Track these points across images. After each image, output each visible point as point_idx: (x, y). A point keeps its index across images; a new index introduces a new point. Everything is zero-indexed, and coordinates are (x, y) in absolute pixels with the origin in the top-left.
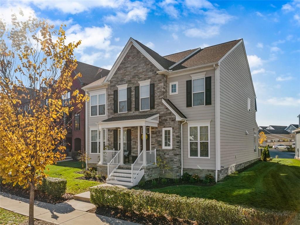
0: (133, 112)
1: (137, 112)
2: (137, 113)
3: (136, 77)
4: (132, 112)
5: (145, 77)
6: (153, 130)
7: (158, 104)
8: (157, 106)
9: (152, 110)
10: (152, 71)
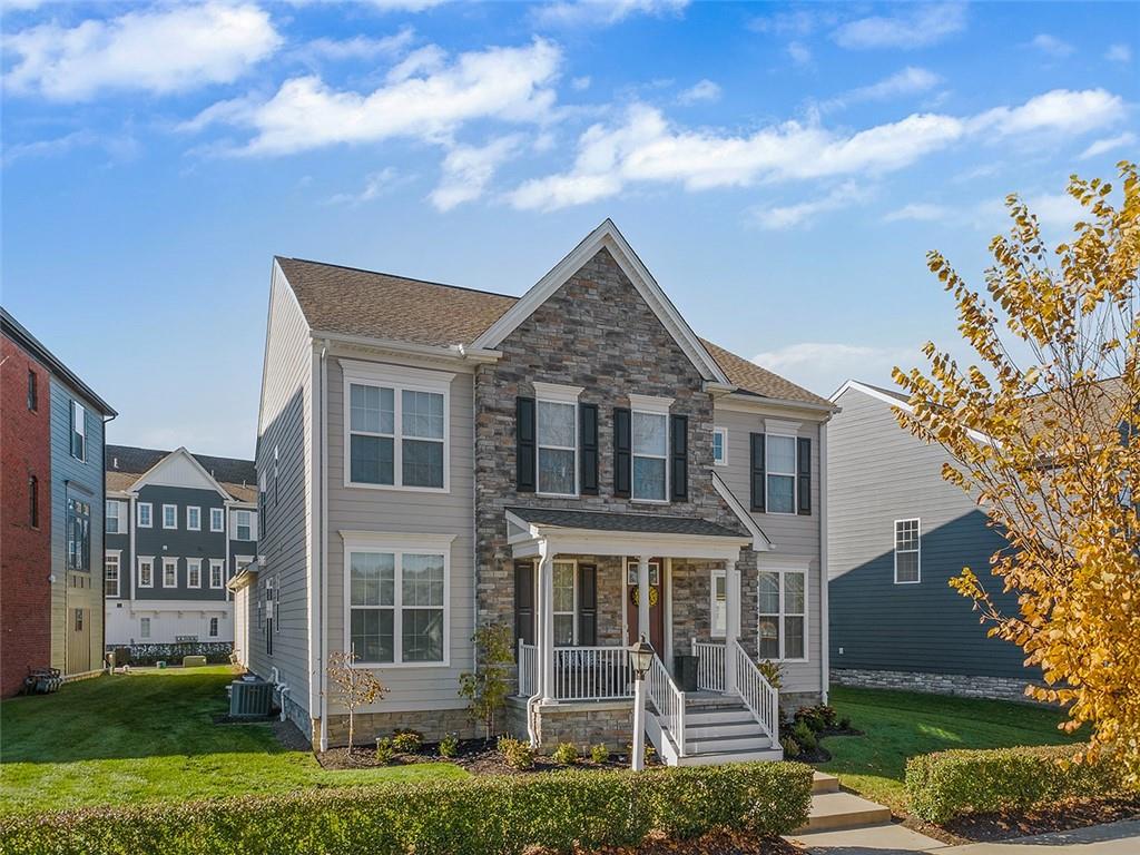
0: (606, 502)
1: (619, 500)
2: (620, 507)
3: (618, 373)
4: (599, 501)
5: (652, 384)
6: (680, 574)
7: (696, 490)
8: (696, 496)
9: (679, 504)
10: (677, 371)
